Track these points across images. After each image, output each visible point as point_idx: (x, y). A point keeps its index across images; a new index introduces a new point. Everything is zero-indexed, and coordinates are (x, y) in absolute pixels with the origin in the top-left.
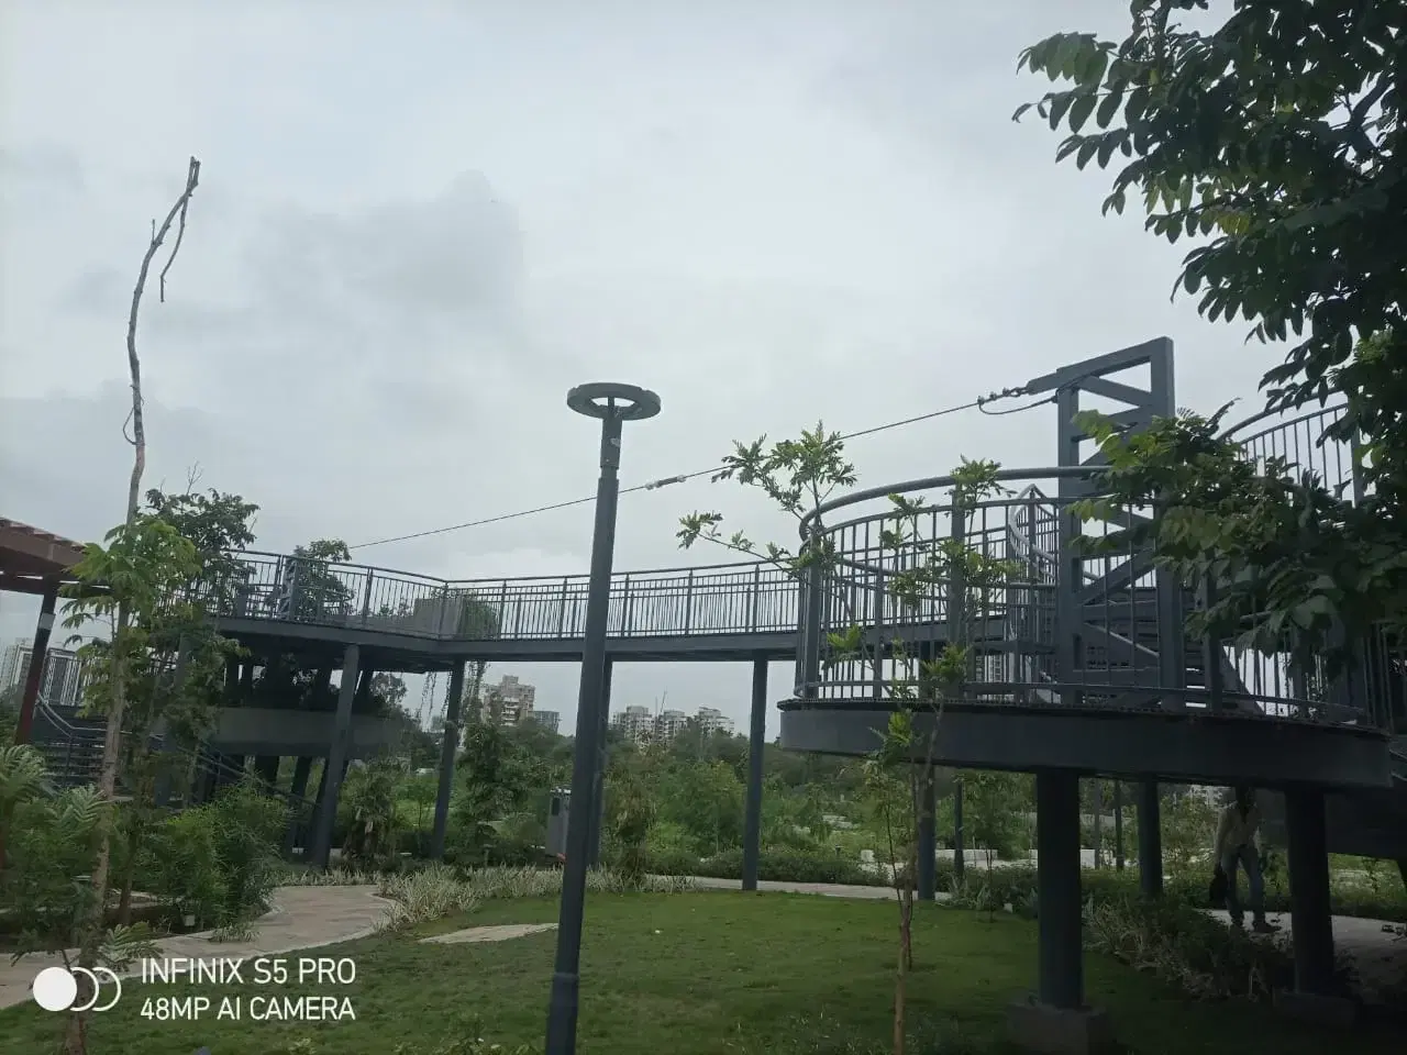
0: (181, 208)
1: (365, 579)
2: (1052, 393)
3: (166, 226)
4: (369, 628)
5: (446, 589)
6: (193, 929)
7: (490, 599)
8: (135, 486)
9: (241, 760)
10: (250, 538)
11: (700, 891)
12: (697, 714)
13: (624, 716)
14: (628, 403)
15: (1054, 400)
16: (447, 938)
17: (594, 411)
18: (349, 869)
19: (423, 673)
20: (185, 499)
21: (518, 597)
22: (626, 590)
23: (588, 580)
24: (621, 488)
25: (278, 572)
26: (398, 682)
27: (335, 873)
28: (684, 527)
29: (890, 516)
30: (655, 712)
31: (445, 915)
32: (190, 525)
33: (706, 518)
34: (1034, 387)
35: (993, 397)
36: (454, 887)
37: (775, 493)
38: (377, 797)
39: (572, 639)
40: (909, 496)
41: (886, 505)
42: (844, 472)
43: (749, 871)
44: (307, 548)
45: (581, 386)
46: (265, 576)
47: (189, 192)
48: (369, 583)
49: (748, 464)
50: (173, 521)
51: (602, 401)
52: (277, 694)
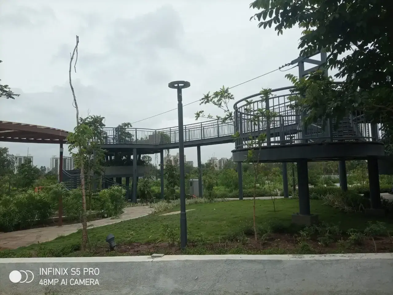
0: (76, 50)
1: (135, 131)
2: (297, 64)
3: (74, 54)
4: (138, 144)
5: (156, 132)
6: (107, 217)
7: (167, 133)
8: (77, 117)
9: (112, 179)
10: (104, 125)
11: (228, 201)
12: (230, 158)
13: (210, 160)
14: (183, 85)
15: (298, 65)
16: (165, 215)
17: (175, 87)
18: (142, 202)
19: (153, 153)
20: (87, 118)
21: (174, 132)
22: (201, 127)
23: (178, 128)
24: (183, 105)
25: (114, 132)
26: (149, 157)
27: (139, 203)
28: (196, 115)
29: (246, 105)
30: (219, 158)
31: (165, 210)
32: (90, 124)
33: (200, 112)
34: (293, 63)
35: (283, 67)
36: (167, 204)
37: (215, 104)
38: (146, 185)
39: (189, 141)
40: (249, 100)
41: (244, 103)
42: (231, 96)
43: (241, 196)
44: (121, 125)
45: (171, 83)
46: (110, 133)
47: (77, 45)
48: (136, 132)
49: (207, 99)
50: (86, 124)
51: (176, 85)
52: (118, 163)
